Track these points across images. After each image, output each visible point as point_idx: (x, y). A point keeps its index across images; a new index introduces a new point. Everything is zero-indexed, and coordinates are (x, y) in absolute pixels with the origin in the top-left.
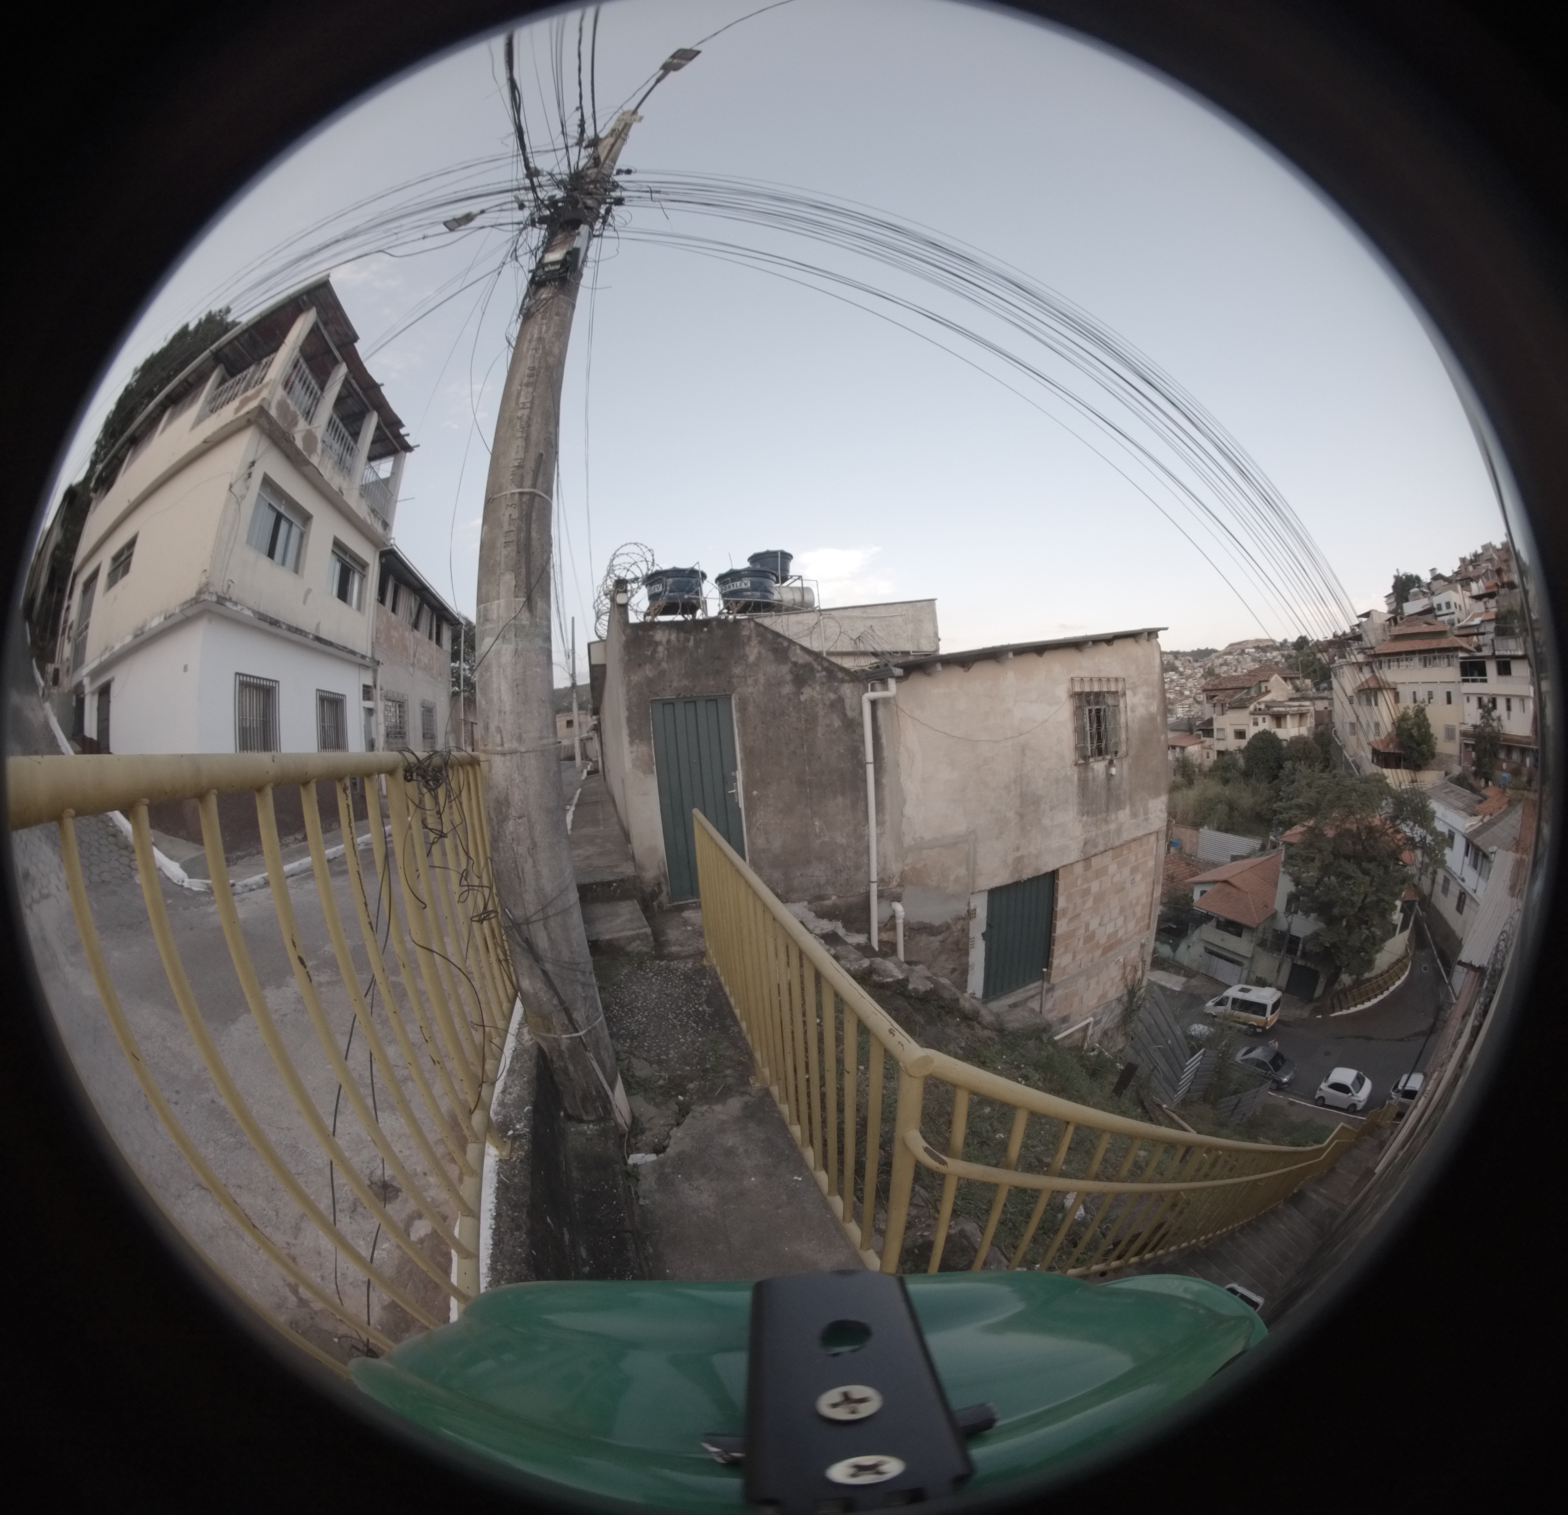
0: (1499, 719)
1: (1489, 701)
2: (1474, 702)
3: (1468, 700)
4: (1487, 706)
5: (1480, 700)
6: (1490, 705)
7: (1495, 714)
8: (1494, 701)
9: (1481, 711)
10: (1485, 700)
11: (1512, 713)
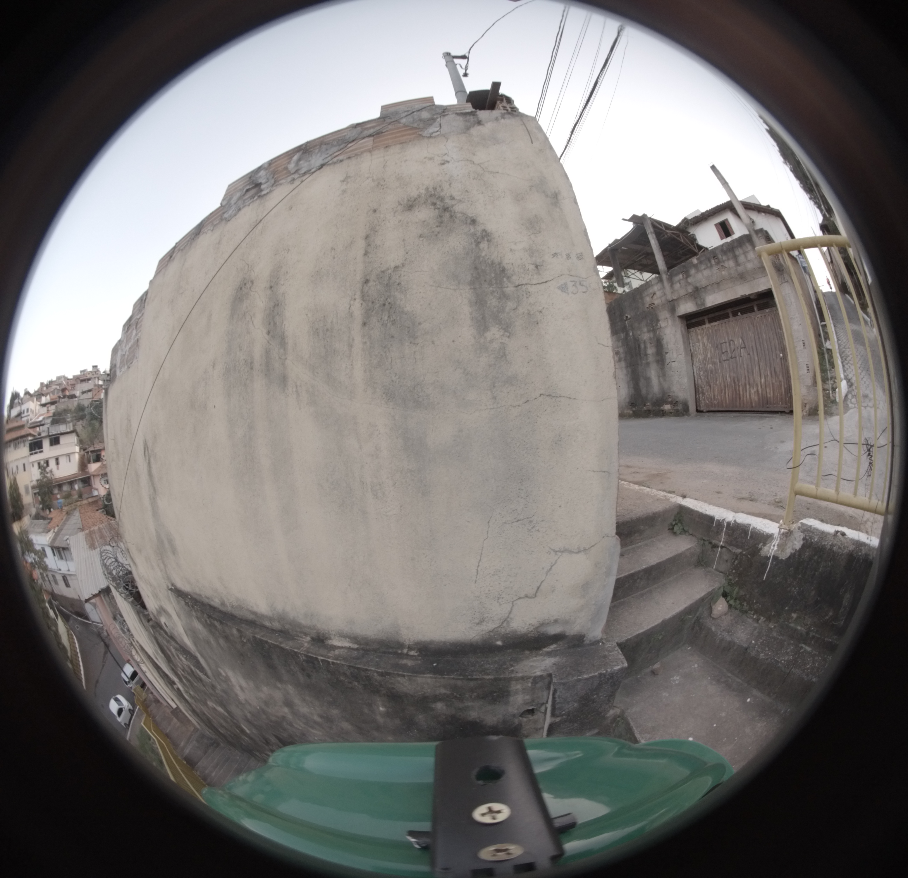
0: (51, 471)
1: (44, 463)
2: (36, 466)
3: (33, 466)
4: (43, 466)
5: (39, 464)
6: (45, 465)
7: (48, 470)
8: (47, 463)
9: (40, 470)
10: (42, 463)
11: (60, 466)
